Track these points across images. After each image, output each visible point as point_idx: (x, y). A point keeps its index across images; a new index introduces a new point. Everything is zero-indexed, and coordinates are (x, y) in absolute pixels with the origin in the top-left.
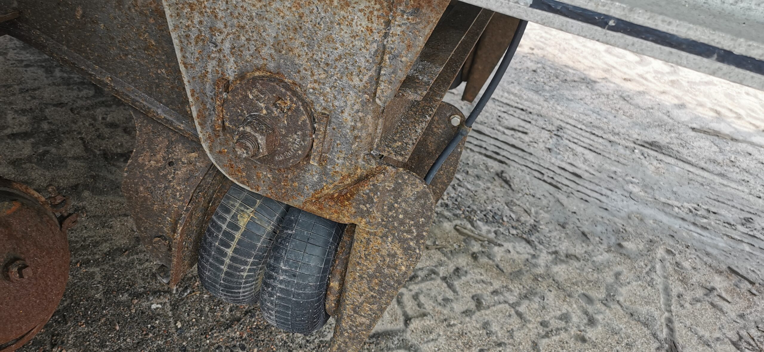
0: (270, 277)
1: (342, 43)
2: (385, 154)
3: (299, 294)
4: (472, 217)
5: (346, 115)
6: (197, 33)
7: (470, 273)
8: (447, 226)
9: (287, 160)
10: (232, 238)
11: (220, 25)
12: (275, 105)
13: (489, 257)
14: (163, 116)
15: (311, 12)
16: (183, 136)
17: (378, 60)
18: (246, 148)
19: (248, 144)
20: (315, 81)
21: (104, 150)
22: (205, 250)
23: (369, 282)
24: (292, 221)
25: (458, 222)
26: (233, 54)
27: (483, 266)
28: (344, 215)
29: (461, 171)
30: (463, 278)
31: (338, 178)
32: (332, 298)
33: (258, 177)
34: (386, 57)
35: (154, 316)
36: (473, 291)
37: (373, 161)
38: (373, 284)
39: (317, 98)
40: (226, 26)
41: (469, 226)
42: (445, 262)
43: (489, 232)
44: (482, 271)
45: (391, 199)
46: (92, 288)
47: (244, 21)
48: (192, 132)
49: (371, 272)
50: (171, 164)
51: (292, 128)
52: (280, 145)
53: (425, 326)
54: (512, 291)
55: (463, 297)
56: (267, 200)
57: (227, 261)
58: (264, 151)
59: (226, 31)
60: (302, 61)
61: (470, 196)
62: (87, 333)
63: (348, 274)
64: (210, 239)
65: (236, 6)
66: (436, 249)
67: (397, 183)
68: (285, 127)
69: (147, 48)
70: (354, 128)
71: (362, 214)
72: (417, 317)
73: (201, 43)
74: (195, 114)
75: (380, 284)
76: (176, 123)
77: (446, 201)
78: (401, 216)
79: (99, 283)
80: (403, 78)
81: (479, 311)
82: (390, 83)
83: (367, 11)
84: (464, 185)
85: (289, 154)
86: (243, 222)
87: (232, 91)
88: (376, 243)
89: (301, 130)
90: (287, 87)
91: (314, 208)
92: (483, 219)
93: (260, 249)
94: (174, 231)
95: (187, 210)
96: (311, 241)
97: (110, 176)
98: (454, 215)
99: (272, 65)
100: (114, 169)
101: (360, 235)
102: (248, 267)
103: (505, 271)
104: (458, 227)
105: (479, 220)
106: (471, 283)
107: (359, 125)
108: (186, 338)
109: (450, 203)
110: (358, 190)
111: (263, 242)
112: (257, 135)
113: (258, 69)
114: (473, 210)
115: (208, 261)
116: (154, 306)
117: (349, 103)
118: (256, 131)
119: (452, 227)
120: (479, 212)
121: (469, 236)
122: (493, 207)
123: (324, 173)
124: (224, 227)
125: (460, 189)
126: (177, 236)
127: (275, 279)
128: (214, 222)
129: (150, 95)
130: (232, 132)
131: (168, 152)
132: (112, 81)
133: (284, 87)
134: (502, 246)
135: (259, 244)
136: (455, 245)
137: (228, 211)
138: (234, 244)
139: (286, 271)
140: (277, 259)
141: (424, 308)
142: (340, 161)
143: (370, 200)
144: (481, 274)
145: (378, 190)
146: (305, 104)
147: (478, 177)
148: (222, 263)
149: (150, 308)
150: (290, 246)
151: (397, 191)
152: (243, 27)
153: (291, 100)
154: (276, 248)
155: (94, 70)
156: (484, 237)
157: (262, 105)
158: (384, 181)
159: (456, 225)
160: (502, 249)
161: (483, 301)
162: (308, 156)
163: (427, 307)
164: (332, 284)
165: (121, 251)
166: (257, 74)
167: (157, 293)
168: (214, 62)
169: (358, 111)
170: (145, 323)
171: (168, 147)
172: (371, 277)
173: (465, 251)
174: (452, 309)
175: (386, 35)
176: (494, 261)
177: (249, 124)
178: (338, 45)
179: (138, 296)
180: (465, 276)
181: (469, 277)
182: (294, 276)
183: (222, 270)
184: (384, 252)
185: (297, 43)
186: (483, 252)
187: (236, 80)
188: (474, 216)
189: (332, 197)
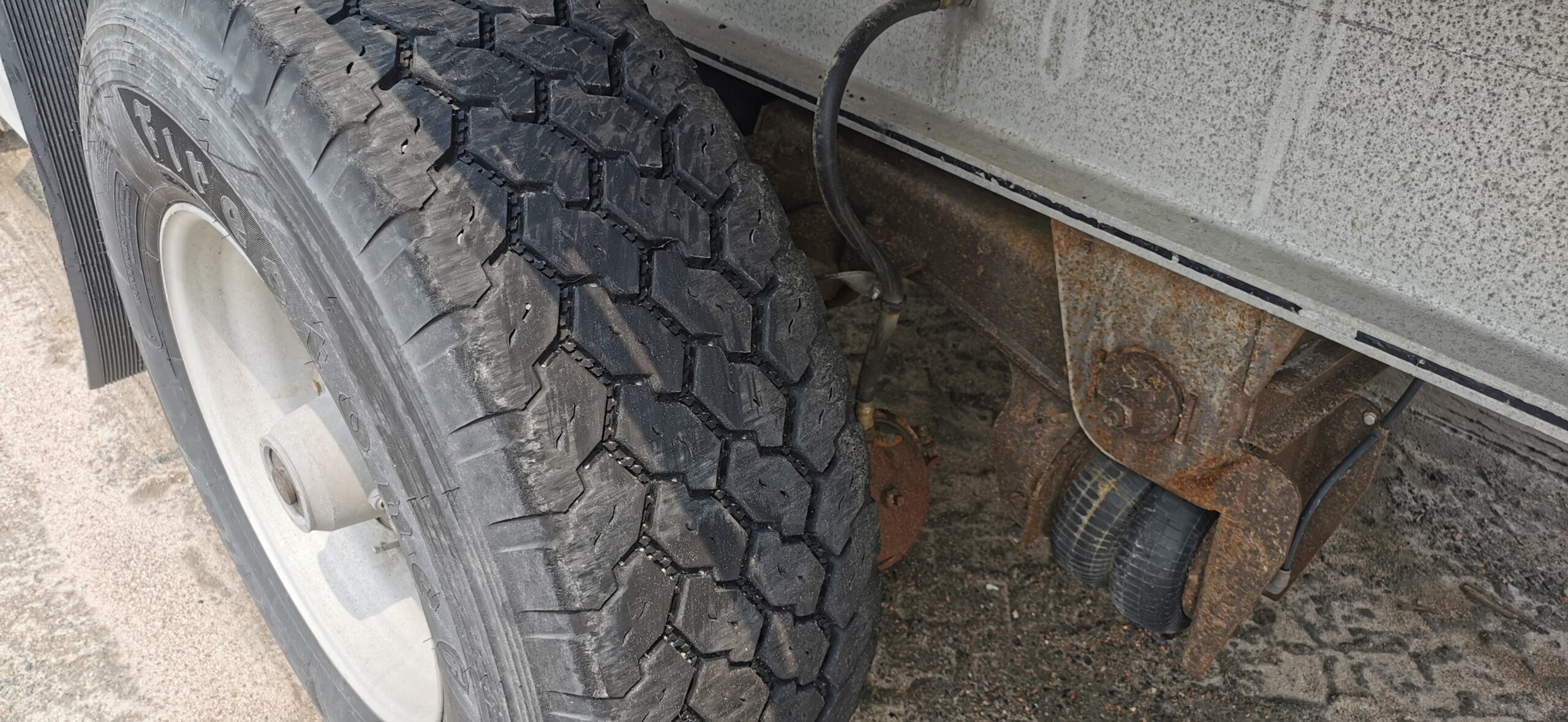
0: (1123, 553)
1: (1215, 334)
2: (1255, 444)
3: (1151, 577)
4: (1501, 577)
5: (1214, 400)
6: (1084, 306)
7: (1467, 660)
8: (1448, 580)
9: (1152, 435)
10: (1090, 506)
11: (1106, 303)
12: (1146, 381)
13: (1514, 643)
14: (1040, 373)
15: (1189, 303)
16: (1056, 396)
17: (1248, 354)
18: (1113, 418)
19: (1115, 415)
20: (1187, 364)
21: (951, 388)
22: (1061, 514)
23: (1229, 578)
24: (1153, 499)
25: (1472, 580)
26: (1113, 328)
27: (1496, 655)
28: (1206, 501)
29: (1506, 499)
30: (1451, 663)
31: (1203, 461)
32: (1189, 593)
33: (1124, 448)
34: (1256, 352)
35: (988, 597)
36: (1463, 686)
37: (1239, 449)
38: (1232, 582)
39: (1188, 380)
40: (1110, 304)
41: (1491, 590)
42: (1425, 632)
43: (1528, 606)
44: (1492, 662)
45: (1255, 491)
46: (924, 550)
47: (1127, 302)
48: (1065, 393)
49: (1231, 567)
50: (1040, 421)
51: (1161, 405)
52: (1147, 419)
53: (1359, 710)
54: (1538, 703)
55: (1440, 690)
56: (1131, 473)
57: (1081, 529)
58: (1129, 423)
59: (1110, 308)
60: (1177, 344)
61: (1510, 543)
62: (916, 597)
63: (1207, 567)
64: (1067, 503)
65: (1122, 289)
66: (1415, 610)
67: (1262, 474)
68: (1153, 403)
69: (1035, 310)
70: (1221, 413)
71: (1224, 501)
72: (1350, 695)
73: (1086, 316)
74: (1071, 377)
75: (1241, 581)
76: (1052, 382)
77: (1459, 543)
78: (1264, 510)
79: (932, 546)
80: (1272, 373)
81: (1463, 715)
82: (1258, 376)
83: (1240, 310)
84: (1504, 522)
85: (1155, 430)
86: (1102, 492)
87: (1109, 363)
88: (1238, 535)
89: (1169, 408)
90: (1159, 366)
91: (1175, 488)
92: (1522, 584)
93: (1117, 524)
94: (1034, 488)
95: (1050, 469)
96: (1171, 523)
97: (954, 422)
98: (1466, 566)
99: (1148, 344)
100: (960, 413)
101: (1222, 524)
102: (1101, 540)
103: (1537, 671)
104: (1467, 587)
105: (1512, 583)
106: (1463, 674)
107: (1227, 411)
108: (1022, 632)
109: (1465, 547)
110: (1220, 475)
111: (1121, 517)
112: (1124, 407)
113: (1135, 346)
114: (1507, 565)
115: (1062, 525)
116: (989, 587)
117: (1218, 389)
118: (1124, 403)
119: (1457, 585)
120: (1517, 571)
121: (1485, 605)
122: (1550, 569)
123: (1189, 453)
124: (1083, 493)
125: (1493, 528)
126: (1036, 494)
127: (1128, 556)
128: (1074, 486)
129: (1031, 352)
130: (1103, 400)
131: (1039, 409)
132: (998, 334)
133: (1156, 366)
134: (1548, 633)
135: (1116, 518)
136: (1452, 613)
137: (1089, 478)
138: (1090, 512)
139: (1139, 550)
140: (1133, 536)
141: (1366, 687)
142: (1206, 444)
143: (1232, 488)
144: (1487, 666)
145: (1241, 478)
146: (1175, 384)
147: (1538, 515)
148: (1076, 530)
149: (985, 587)
150: (1147, 524)
151: (1262, 483)
152: (1126, 308)
153: (1162, 379)
154: (1133, 525)
155: (983, 322)
156: (1513, 612)
157: (1134, 379)
158: (1247, 470)
159: (1466, 584)
160: (1545, 638)
161: (1475, 703)
162: (1174, 434)
163: (1372, 687)
164: (1190, 577)
165: (959, 515)
166: (1134, 350)
167: (995, 574)
168: (1096, 334)
169: (1226, 398)
170: (978, 603)
171: (1040, 404)
172: (1231, 573)
173: (1468, 626)
174: (1415, 701)
175: (1256, 333)
176: (1521, 652)
177: (1119, 396)
178: (1211, 335)
179: (974, 571)
180: (1456, 662)
181: (1462, 664)
182: (1148, 556)
183: (1074, 537)
184: (1246, 547)
185: (1173, 328)
186: (1503, 634)
187: (1113, 352)
188: (1506, 576)
189: (1194, 480)
